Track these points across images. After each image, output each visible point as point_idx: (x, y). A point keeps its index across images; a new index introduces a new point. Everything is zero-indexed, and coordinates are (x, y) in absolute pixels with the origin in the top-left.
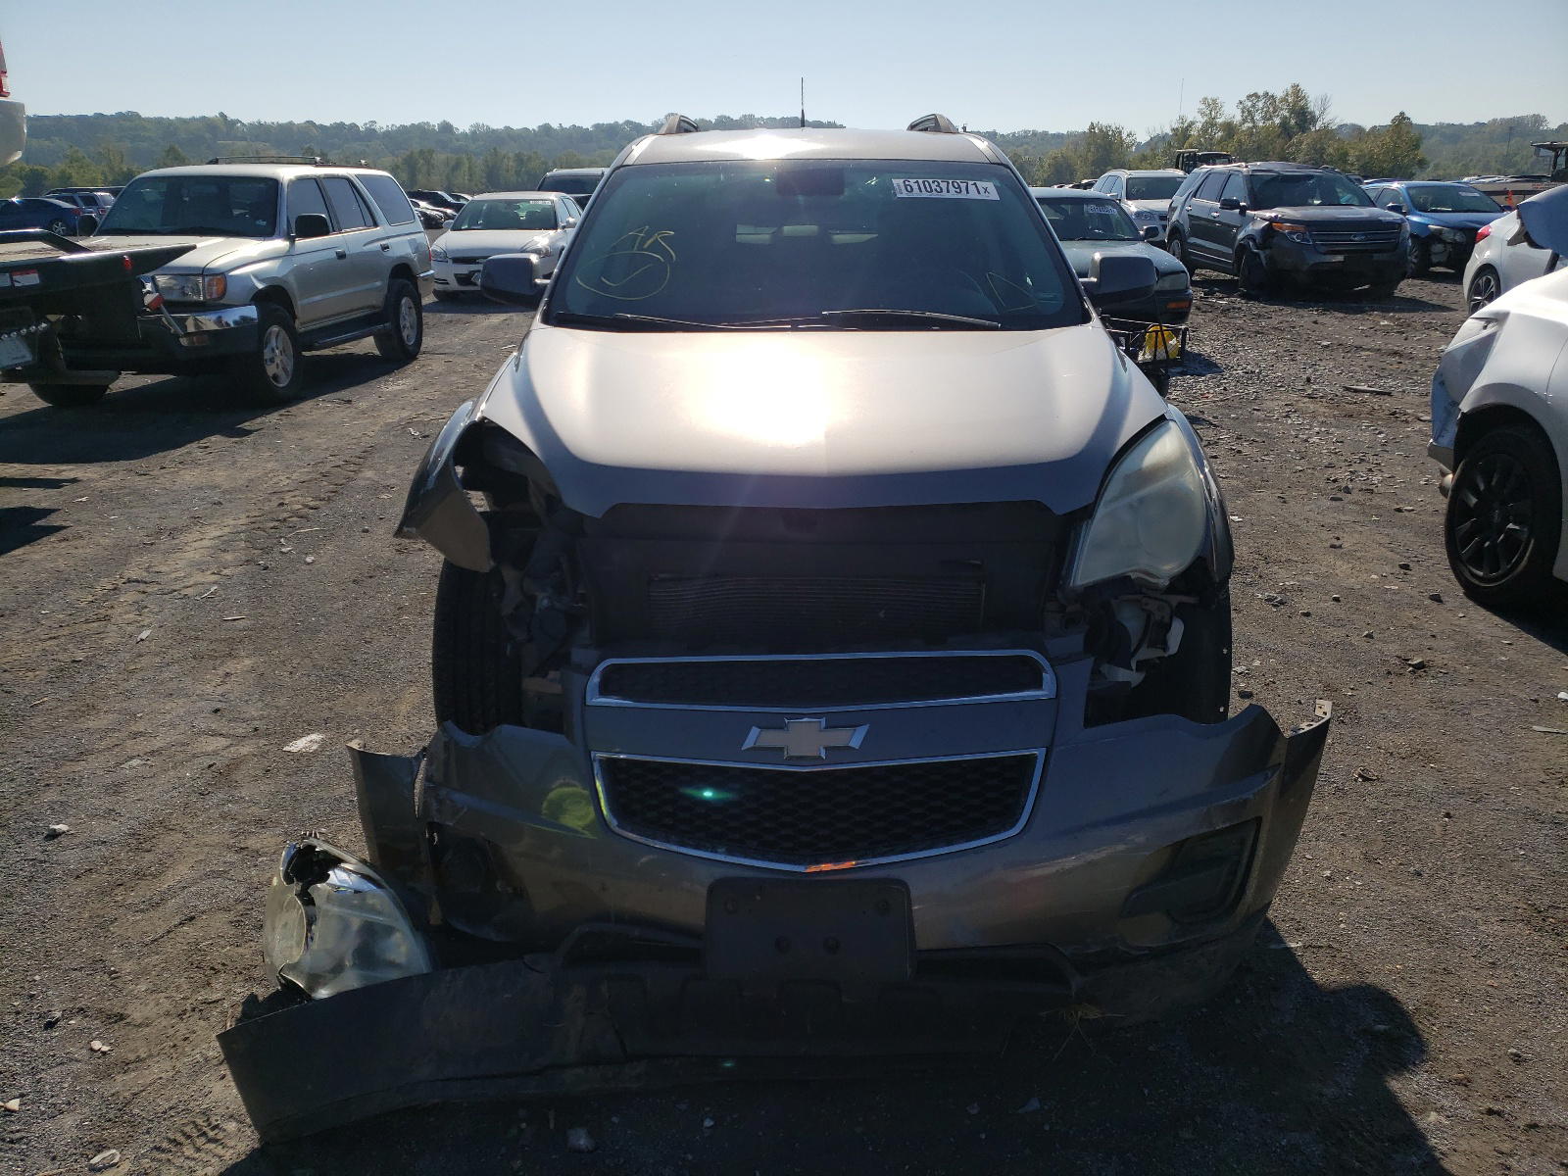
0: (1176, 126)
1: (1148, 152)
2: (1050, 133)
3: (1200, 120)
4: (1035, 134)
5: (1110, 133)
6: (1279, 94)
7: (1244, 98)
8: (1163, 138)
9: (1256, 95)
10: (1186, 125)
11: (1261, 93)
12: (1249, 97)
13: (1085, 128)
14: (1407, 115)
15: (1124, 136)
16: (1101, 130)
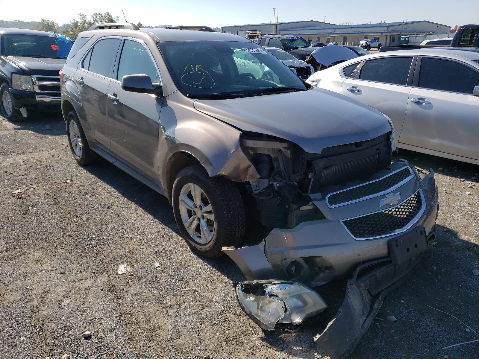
0: (72, 22)
1: (64, 30)
2: (25, 21)
3: (80, 21)
4: (19, 22)
5: (49, 23)
6: (103, 14)
7: (93, 15)
8: (68, 25)
9: (96, 14)
10: (75, 22)
11: (97, 13)
12: (94, 14)
13: (40, 21)
14: (141, 23)
15: (55, 24)
16: (47, 22)
